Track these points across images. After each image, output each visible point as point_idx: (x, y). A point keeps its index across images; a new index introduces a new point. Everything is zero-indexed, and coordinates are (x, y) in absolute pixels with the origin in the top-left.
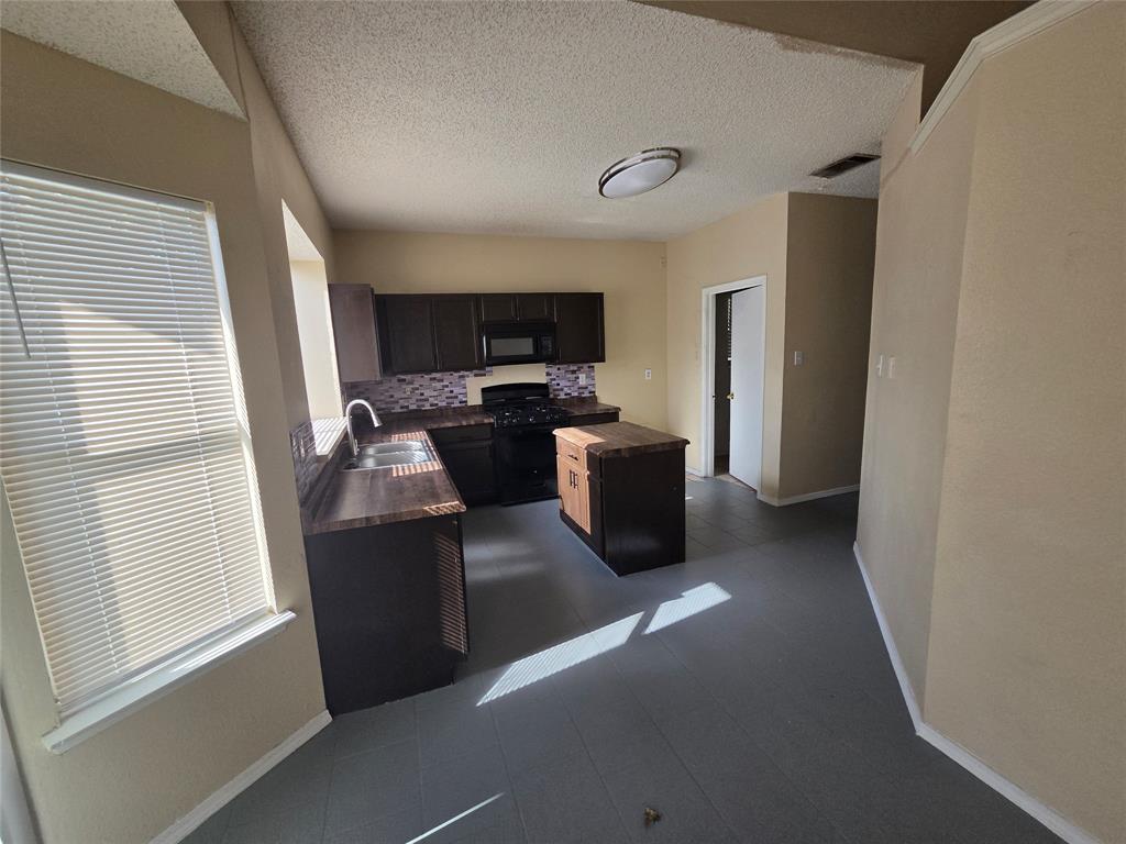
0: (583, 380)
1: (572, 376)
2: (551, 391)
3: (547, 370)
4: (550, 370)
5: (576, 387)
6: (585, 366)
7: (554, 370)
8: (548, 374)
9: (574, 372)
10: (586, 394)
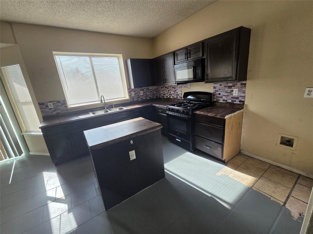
0: (236, 92)
1: (229, 90)
2: (216, 97)
3: (214, 85)
4: (215, 85)
5: (230, 97)
6: (239, 84)
7: (217, 85)
8: (214, 87)
9: (230, 87)
10: (237, 102)
